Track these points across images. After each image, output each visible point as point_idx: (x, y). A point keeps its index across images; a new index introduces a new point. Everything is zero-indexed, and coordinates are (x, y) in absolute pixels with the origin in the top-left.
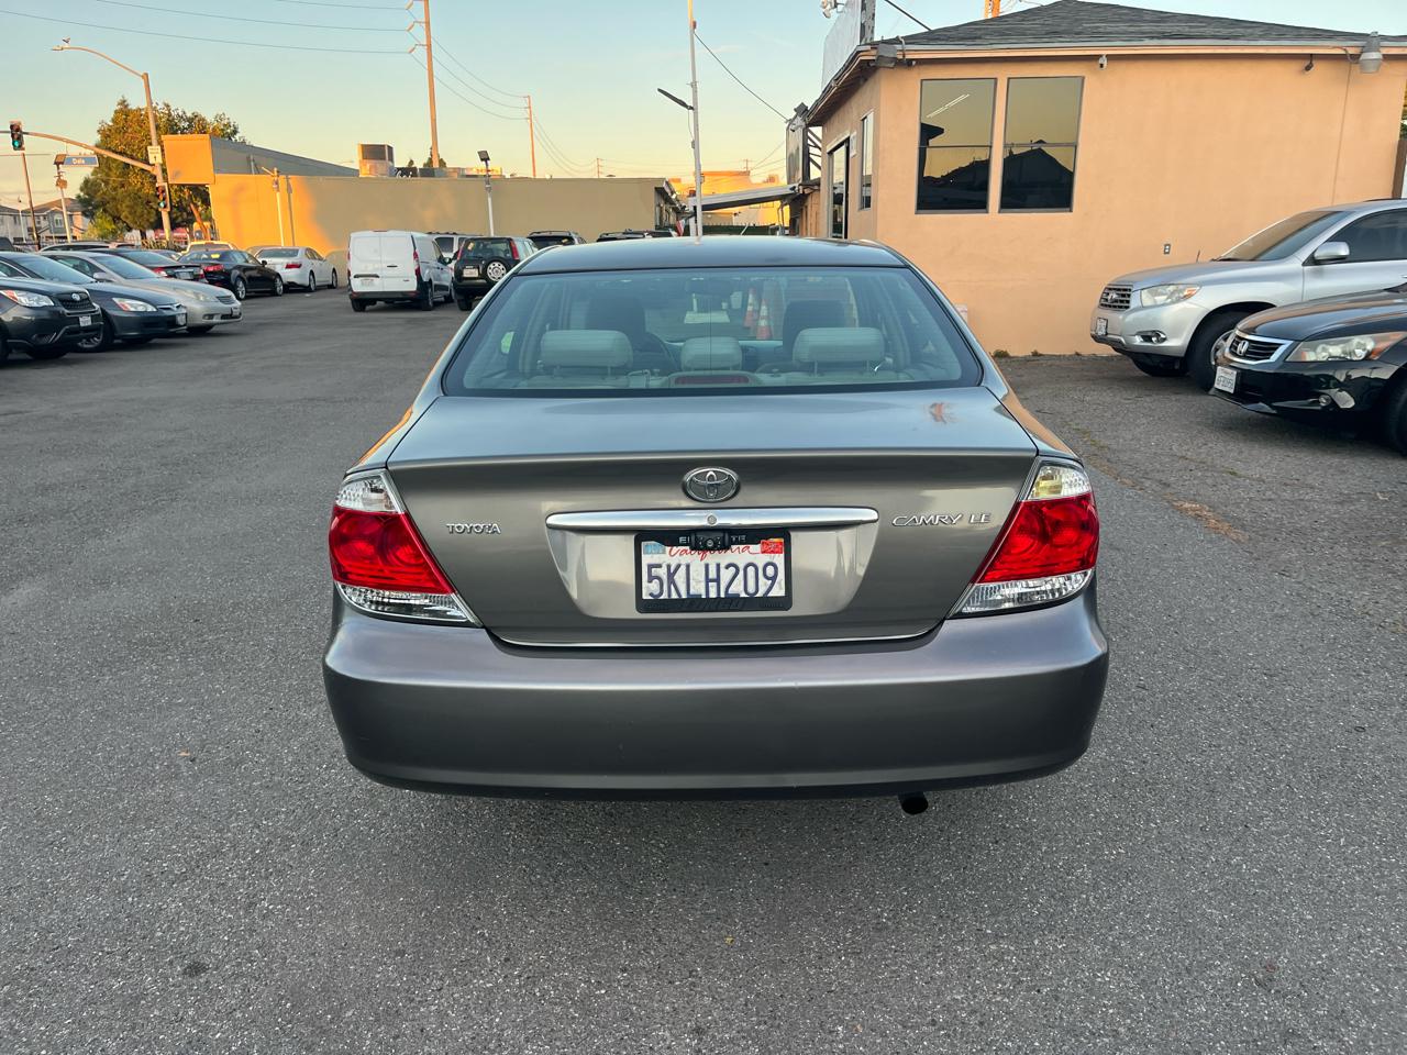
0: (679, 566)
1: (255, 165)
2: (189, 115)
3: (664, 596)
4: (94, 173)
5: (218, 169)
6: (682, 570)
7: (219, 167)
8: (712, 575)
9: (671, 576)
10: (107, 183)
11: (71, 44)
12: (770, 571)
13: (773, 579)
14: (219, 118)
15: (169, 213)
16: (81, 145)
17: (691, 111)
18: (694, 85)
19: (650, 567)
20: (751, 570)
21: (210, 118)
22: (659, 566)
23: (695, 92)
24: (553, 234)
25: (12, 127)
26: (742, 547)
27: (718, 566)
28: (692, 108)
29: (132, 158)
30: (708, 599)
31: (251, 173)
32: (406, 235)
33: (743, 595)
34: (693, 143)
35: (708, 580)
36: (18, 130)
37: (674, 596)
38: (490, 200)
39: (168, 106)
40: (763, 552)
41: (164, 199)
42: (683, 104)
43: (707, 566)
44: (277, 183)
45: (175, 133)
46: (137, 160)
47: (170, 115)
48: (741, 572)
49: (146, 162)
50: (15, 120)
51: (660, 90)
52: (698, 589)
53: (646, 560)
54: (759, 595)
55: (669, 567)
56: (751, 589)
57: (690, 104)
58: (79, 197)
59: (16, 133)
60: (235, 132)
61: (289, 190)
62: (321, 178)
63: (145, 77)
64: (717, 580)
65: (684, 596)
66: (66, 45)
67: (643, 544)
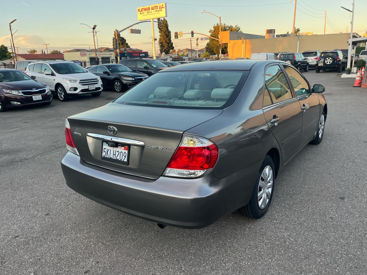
0: (109, 150)
1: (240, 37)
2: (229, 26)
3: (106, 156)
4: (209, 42)
5: (230, 39)
6: (110, 150)
7: (231, 38)
8: (114, 153)
9: (107, 152)
10: (212, 44)
11: (205, 11)
12: (125, 155)
13: (125, 157)
14: (236, 26)
15: (221, 50)
16: (205, 35)
17: (351, 12)
18: (353, 4)
19: (104, 149)
20: (121, 153)
21: (234, 26)
22: (105, 149)
23: (354, 6)
24: (311, 51)
25: (192, 32)
26: (120, 147)
27: (116, 151)
28: (352, 11)
29: (215, 38)
30: (113, 159)
31: (238, 40)
32: (266, 54)
33: (119, 160)
34: (351, 22)
35: (114, 154)
36: (193, 32)
37: (107, 157)
38: (298, 42)
39: (225, 24)
40: (124, 149)
41: (221, 47)
42: (349, 10)
43: (114, 151)
44: (243, 42)
45: (225, 31)
46: (217, 38)
47: (225, 26)
48: (120, 154)
49: (218, 38)
50: (192, 30)
51: (341, 7)
52: (112, 156)
53: (104, 147)
54: (122, 160)
55: (107, 149)
56: (121, 159)
57: (351, 10)
58: (206, 47)
59: (192, 33)
60: (239, 29)
61: (246, 43)
62: (254, 40)
63: (220, 18)
64: (115, 155)
65: (109, 157)
66: (204, 12)
67: (104, 143)
